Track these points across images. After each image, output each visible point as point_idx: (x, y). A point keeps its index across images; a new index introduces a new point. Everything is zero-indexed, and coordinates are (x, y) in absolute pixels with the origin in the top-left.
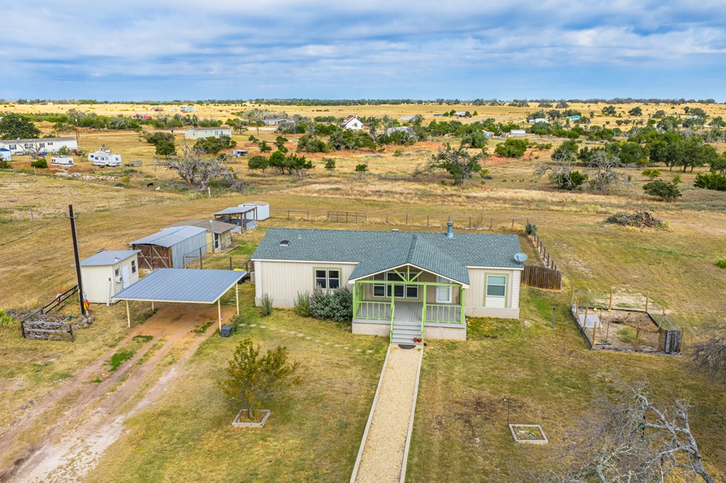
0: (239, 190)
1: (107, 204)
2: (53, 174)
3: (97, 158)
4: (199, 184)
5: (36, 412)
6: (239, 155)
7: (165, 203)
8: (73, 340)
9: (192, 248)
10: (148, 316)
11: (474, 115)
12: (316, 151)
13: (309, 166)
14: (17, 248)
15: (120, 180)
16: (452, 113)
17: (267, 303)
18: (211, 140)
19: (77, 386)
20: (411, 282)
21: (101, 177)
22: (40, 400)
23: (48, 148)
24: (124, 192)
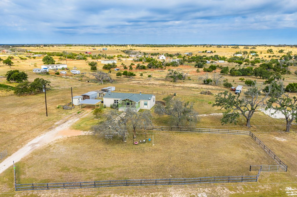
0: (111, 83)
1: (76, 86)
2: (61, 77)
3: (73, 72)
4: (100, 80)
5: (67, 117)
6: (117, 70)
7: (91, 86)
8: (71, 110)
9: (94, 96)
10: (84, 107)
11: (214, 52)
12: (142, 69)
13: (135, 75)
14: (58, 95)
15: (80, 79)
16: (206, 51)
17: (105, 106)
18: (109, 65)
19: (73, 115)
20: (128, 102)
21: (74, 78)
22: (68, 116)
23: (58, 67)
24: (81, 83)
